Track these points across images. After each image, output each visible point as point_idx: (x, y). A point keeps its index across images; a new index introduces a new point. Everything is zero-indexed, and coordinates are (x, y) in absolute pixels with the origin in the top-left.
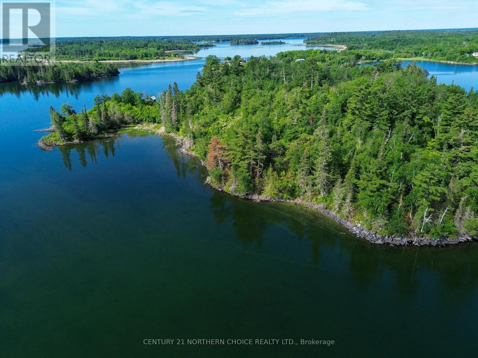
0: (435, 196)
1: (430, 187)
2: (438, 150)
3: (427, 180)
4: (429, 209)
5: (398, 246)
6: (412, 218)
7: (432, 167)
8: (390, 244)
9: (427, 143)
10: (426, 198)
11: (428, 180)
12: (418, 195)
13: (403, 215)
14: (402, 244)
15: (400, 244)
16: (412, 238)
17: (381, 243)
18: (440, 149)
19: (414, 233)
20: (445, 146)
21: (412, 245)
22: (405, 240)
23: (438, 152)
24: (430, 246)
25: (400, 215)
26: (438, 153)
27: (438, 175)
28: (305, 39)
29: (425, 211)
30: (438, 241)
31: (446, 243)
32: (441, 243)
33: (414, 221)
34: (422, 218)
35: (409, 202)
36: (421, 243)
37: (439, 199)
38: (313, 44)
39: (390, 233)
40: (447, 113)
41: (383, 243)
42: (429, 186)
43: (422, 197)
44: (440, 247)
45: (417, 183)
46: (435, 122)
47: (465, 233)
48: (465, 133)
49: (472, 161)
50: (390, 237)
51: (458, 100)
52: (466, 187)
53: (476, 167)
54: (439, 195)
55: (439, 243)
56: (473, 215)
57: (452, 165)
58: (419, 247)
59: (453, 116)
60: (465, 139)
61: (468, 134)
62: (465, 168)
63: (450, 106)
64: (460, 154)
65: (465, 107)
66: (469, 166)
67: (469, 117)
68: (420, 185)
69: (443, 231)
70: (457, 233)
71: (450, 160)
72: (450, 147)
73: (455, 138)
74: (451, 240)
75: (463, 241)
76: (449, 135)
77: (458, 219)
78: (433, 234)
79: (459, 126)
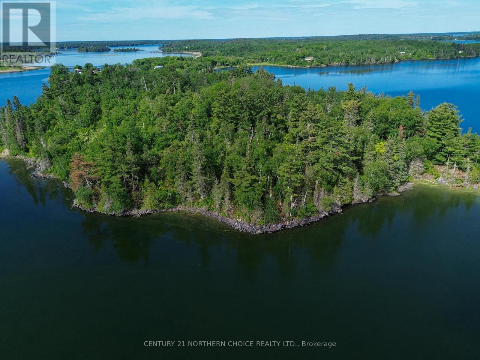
0: (296, 183)
1: (291, 176)
2: (293, 143)
4: (293, 195)
5: (275, 232)
6: (282, 205)
7: (290, 159)
8: (268, 232)
9: (283, 138)
10: (289, 186)
11: (289, 170)
12: (283, 184)
13: (274, 204)
14: (278, 230)
15: (276, 230)
16: (285, 222)
18: (294, 142)
19: (285, 218)
20: (297, 139)
21: (285, 229)
22: (279, 226)
23: (293, 144)
24: (299, 226)
25: (272, 205)
26: (292, 145)
27: (295, 164)
28: (160, 46)
29: (290, 197)
31: (310, 221)
32: (307, 222)
33: (284, 207)
34: (290, 203)
35: (277, 191)
36: (292, 226)
37: (299, 185)
38: (169, 51)
39: (266, 222)
40: (295, 110)
41: (262, 232)
42: (290, 175)
43: (287, 185)
44: (307, 225)
45: (281, 173)
46: (286, 119)
47: (323, 210)
48: (310, 126)
49: (319, 149)
50: (267, 226)
51: (301, 98)
52: (318, 171)
53: (322, 154)
54: (299, 181)
55: (305, 222)
56: (326, 194)
57: (304, 155)
58: (291, 229)
59: (299, 112)
60: (311, 131)
61: (313, 126)
62: (315, 155)
63: (296, 104)
64: (309, 144)
65: (307, 104)
66: (317, 154)
67: (311, 112)
68: (284, 175)
69: (307, 212)
70: (317, 211)
71: (303, 151)
72: (301, 139)
73: (304, 131)
74: (314, 218)
75: (323, 217)
76: (299, 129)
77: (316, 199)
78: (300, 215)
79: (305, 120)
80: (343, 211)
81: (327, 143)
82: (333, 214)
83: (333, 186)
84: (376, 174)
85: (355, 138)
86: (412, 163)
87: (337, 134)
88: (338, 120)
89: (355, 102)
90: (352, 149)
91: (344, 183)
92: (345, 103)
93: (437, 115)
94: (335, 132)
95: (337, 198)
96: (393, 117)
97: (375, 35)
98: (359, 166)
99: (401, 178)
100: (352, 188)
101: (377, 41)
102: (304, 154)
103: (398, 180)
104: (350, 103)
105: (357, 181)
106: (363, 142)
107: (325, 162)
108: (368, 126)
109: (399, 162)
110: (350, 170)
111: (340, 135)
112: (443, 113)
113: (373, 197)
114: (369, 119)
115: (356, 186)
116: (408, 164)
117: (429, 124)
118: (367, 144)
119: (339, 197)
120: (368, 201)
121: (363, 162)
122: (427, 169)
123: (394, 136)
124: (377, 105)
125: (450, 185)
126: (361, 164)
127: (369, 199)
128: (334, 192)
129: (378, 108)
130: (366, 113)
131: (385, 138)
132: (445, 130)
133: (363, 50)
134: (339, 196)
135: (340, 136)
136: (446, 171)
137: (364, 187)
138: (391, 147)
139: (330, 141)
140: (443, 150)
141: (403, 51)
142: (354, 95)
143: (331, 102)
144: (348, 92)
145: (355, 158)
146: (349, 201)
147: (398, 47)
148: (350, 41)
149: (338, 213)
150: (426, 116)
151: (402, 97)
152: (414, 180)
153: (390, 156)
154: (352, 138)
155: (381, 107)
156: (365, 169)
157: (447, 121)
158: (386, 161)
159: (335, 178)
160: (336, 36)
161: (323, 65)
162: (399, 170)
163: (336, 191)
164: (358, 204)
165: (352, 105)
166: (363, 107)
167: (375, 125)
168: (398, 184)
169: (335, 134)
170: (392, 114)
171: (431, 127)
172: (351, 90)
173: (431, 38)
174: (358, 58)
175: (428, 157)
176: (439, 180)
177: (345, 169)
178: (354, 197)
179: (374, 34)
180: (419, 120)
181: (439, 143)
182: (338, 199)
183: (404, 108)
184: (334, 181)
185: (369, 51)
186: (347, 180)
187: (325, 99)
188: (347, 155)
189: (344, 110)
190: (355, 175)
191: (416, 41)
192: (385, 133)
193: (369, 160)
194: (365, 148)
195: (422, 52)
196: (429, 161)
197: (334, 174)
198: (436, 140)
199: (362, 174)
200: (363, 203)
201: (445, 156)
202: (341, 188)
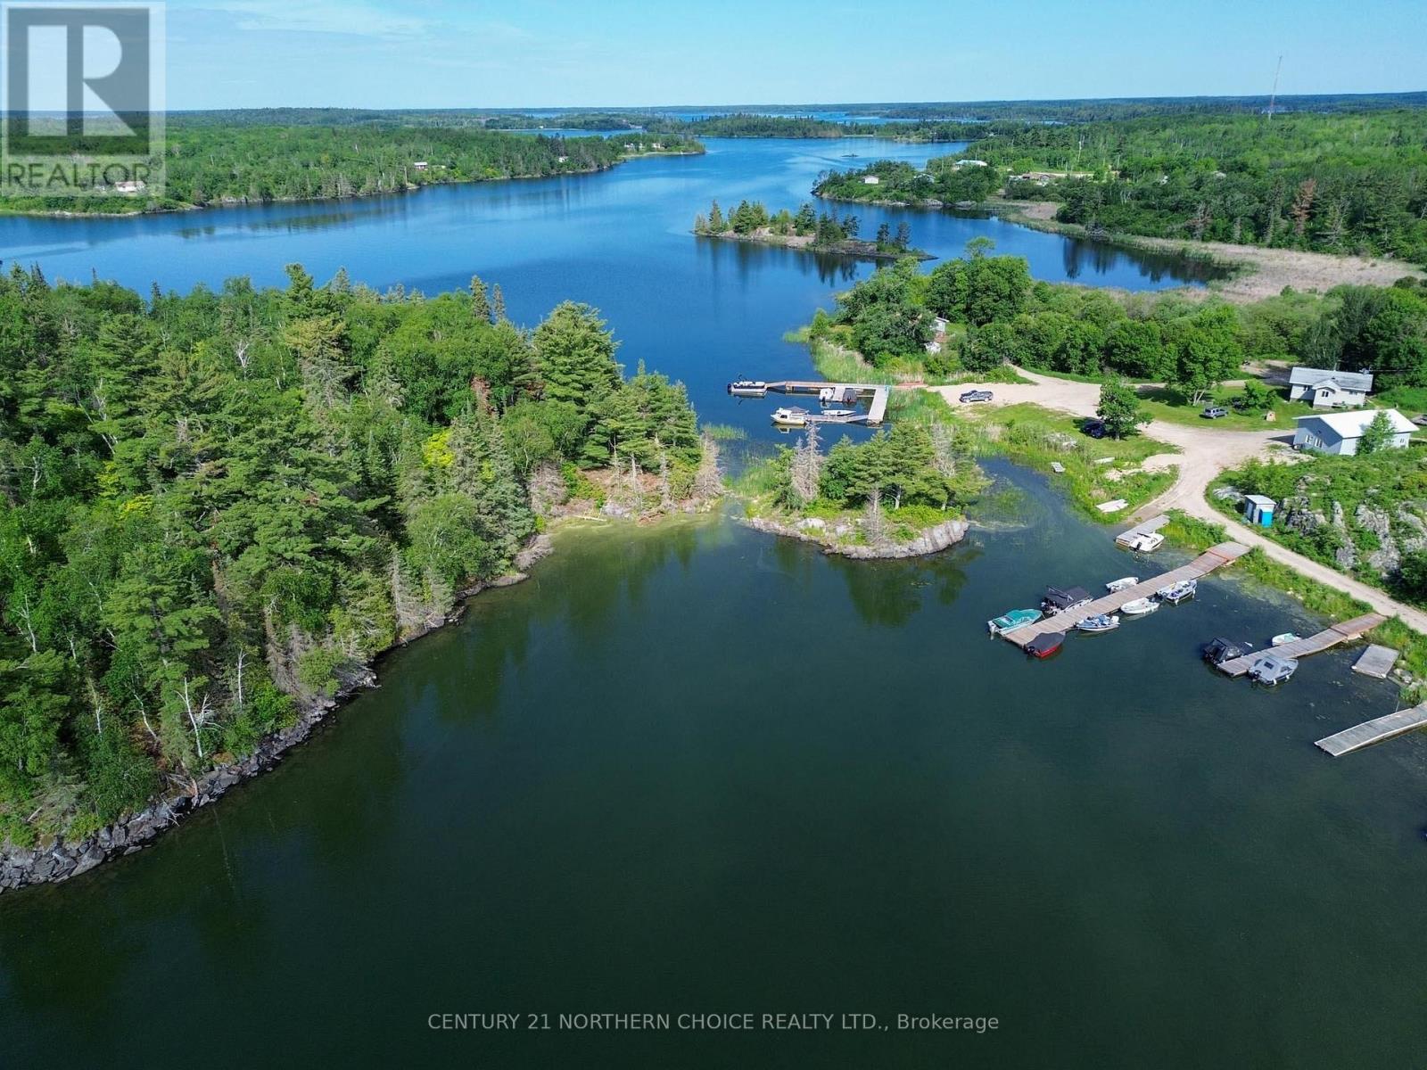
0: (189, 639)
1: (164, 619)
2: (140, 490)
3: (142, 602)
4: (192, 683)
5: (152, 841)
6: (155, 732)
7: (140, 560)
8: (124, 848)
9: (97, 481)
10: (167, 655)
11: (147, 602)
12: (140, 656)
13: (122, 742)
14: (163, 825)
15: (155, 828)
16: (184, 788)
17: (95, 862)
18: (144, 488)
19: (182, 771)
20: (152, 476)
21: (192, 812)
22: (165, 810)
23: (141, 496)
24: (244, 781)
25: (114, 747)
26: (142, 500)
27: (169, 575)
29: (180, 695)
30: (258, 756)
31: (281, 749)
32: (268, 757)
33: (166, 737)
34: (185, 717)
35: (124, 688)
36: (215, 790)
37: (205, 643)
39: (107, 815)
40: (113, 377)
41: (99, 861)
42: (158, 619)
43: (155, 657)
44: (270, 769)
45: (119, 621)
46: (90, 408)
47: (313, 697)
48: (191, 426)
49: (244, 500)
50: (117, 827)
51: (127, 332)
52: (261, 575)
53: (260, 514)
54: (200, 632)
55: (264, 758)
56: (311, 641)
57: (197, 526)
58: (215, 803)
59: (134, 383)
60: (198, 443)
61: (199, 426)
62: (235, 523)
63: (111, 356)
64: (205, 487)
65: (156, 352)
66: (243, 516)
67: (180, 379)
68: (132, 625)
69: (259, 723)
70: (297, 708)
71: (188, 514)
72: (168, 474)
73: (170, 446)
74: (290, 733)
75: (318, 719)
76: (148, 441)
77: (282, 668)
78: (235, 745)
79: (165, 408)
80: (380, 678)
81: (268, 473)
82: (351, 697)
83: (327, 607)
84: (446, 536)
85: (356, 438)
86: (534, 480)
87: (294, 441)
88: (285, 386)
89: (323, 323)
90: (355, 477)
91: (358, 588)
92: (294, 328)
93: (558, 339)
94: (285, 434)
95: (349, 643)
96: (448, 356)
97: (327, 109)
98: (391, 522)
99: (518, 528)
100: (389, 596)
101: (338, 128)
102: (192, 525)
103: (510, 538)
104: (309, 327)
105: (396, 572)
106: (383, 447)
107: (277, 537)
108: (383, 395)
109: (500, 484)
110: (367, 544)
111: (305, 441)
112: (570, 331)
113: (458, 604)
114: (381, 370)
115: (397, 587)
116: (523, 483)
117: (545, 365)
118: (396, 450)
119: (355, 640)
120: (446, 620)
121: (400, 507)
122: (572, 486)
123: (465, 410)
124: (393, 324)
125: (634, 516)
126: (395, 515)
127: (446, 615)
128: (332, 626)
129: (400, 335)
130: (369, 352)
131: (445, 422)
132: (588, 376)
133: (305, 155)
134: (354, 634)
135: (304, 446)
136: (617, 482)
137: (424, 581)
138: (468, 447)
139: (276, 467)
140: (596, 427)
141: (419, 157)
142: (314, 303)
143: (245, 330)
144: (292, 293)
145: (372, 504)
146: (390, 639)
147: (404, 149)
148: (256, 128)
149: (365, 688)
150: (531, 343)
151: (456, 293)
152: (549, 524)
153: (472, 473)
154: (346, 441)
155: (405, 329)
156: (411, 527)
157: (586, 351)
158: (466, 491)
159: (327, 581)
160: (208, 112)
161: (187, 206)
162: (505, 507)
163: (339, 621)
164: (418, 638)
165: (318, 334)
166: (354, 335)
167: (405, 386)
168: (513, 549)
169: (286, 440)
170: (444, 347)
171: (554, 370)
172: (299, 288)
173: (483, 121)
174: (297, 180)
175: (566, 453)
176: (608, 508)
177: (350, 544)
178: (403, 622)
179: (326, 107)
180: (518, 356)
181: (581, 412)
182: (354, 645)
183: (469, 327)
184: (324, 592)
185: (325, 158)
186: (366, 575)
187: (223, 321)
188: (344, 502)
189: (295, 352)
190: (387, 553)
191: (448, 130)
192: (439, 405)
193: (415, 497)
194: (395, 463)
195: (470, 162)
196: (571, 464)
197: (320, 570)
198: (573, 406)
199: (404, 542)
200: (433, 631)
201: (605, 444)
202: (355, 607)
